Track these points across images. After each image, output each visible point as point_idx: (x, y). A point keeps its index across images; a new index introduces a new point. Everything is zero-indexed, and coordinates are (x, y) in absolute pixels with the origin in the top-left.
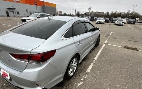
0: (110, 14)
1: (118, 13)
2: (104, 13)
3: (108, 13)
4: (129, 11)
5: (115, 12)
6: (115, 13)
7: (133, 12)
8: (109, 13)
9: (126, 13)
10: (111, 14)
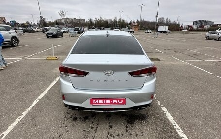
0: (94, 23)
1: (103, 21)
2: (84, 20)
3: (91, 20)
4: (116, 18)
5: (99, 19)
6: (101, 21)
7: (120, 20)
8: (93, 21)
9: (113, 20)
10: (96, 22)
